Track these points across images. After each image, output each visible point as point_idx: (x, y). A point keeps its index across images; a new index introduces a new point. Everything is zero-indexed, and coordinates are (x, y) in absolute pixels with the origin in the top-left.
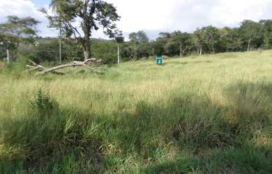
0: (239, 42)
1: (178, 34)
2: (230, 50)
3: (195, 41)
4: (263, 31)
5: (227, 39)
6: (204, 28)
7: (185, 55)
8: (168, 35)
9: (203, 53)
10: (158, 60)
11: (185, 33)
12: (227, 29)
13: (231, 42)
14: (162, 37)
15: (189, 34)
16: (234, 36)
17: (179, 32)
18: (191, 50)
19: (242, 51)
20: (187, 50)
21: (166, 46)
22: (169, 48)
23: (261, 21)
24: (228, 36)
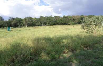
0: (39, 23)
1: (17, 18)
2: (37, 26)
3: (25, 22)
4: (46, 20)
5: (36, 22)
6: (27, 17)
7: (20, 27)
8: (13, 19)
9: (27, 26)
10: (8, 29)
11: (20, 19)
12: (35, 18)
13: (37, 23)
14: (10, 19)
15: (22, 19)
16: (38, 21)
17: (18, 18)
18: (23, 25)
19: (41, 26)
20: (21, 25)
21: (12, 23)
22: (14, 24)
23: (46, 17)
24: (36, 21)
